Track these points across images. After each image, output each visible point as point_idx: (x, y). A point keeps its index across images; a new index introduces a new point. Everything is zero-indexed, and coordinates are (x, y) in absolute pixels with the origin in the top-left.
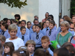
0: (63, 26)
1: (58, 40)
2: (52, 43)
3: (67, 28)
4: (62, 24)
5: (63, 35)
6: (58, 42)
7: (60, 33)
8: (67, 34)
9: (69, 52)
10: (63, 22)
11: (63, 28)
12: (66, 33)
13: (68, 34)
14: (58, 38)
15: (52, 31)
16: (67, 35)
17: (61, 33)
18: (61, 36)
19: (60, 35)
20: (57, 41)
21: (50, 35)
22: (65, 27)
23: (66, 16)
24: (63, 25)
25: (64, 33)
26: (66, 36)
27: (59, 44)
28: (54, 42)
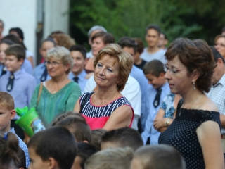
0: (54, 62)
1: (37, 104)
2: (19, 114)
3: (66, 69)
4: (52, 57)
5: (53, 89)
6: (37, 110)
7: (44, 83)
8: (66, 87)
9: (76, 142)
10: (55, 51)
11: (53, 68)
12: (62, 85)
13: (68, 88)
14: (36, 99)
15: (16, 77)
16: (66, 91)
17: (48, 85)
18: (46, 94)
19: (44, 89)
20: (33, 109)
21: (12, 88)
22: (62, 65)
23: (58, 32)
24: (55, 59)
25: (56, 85)
26: (61, 92)
27: (41, 116)
28: (26, 111)
